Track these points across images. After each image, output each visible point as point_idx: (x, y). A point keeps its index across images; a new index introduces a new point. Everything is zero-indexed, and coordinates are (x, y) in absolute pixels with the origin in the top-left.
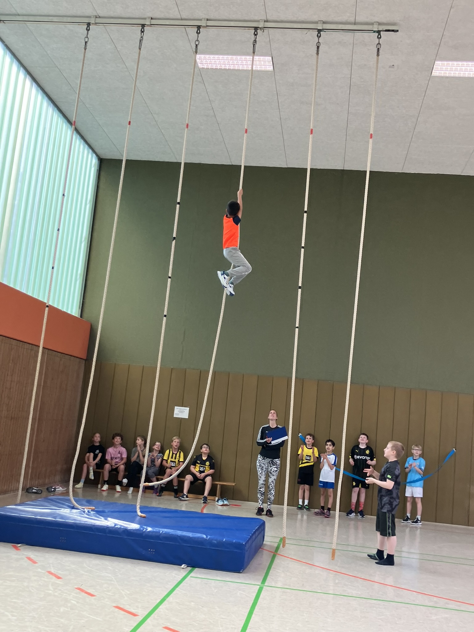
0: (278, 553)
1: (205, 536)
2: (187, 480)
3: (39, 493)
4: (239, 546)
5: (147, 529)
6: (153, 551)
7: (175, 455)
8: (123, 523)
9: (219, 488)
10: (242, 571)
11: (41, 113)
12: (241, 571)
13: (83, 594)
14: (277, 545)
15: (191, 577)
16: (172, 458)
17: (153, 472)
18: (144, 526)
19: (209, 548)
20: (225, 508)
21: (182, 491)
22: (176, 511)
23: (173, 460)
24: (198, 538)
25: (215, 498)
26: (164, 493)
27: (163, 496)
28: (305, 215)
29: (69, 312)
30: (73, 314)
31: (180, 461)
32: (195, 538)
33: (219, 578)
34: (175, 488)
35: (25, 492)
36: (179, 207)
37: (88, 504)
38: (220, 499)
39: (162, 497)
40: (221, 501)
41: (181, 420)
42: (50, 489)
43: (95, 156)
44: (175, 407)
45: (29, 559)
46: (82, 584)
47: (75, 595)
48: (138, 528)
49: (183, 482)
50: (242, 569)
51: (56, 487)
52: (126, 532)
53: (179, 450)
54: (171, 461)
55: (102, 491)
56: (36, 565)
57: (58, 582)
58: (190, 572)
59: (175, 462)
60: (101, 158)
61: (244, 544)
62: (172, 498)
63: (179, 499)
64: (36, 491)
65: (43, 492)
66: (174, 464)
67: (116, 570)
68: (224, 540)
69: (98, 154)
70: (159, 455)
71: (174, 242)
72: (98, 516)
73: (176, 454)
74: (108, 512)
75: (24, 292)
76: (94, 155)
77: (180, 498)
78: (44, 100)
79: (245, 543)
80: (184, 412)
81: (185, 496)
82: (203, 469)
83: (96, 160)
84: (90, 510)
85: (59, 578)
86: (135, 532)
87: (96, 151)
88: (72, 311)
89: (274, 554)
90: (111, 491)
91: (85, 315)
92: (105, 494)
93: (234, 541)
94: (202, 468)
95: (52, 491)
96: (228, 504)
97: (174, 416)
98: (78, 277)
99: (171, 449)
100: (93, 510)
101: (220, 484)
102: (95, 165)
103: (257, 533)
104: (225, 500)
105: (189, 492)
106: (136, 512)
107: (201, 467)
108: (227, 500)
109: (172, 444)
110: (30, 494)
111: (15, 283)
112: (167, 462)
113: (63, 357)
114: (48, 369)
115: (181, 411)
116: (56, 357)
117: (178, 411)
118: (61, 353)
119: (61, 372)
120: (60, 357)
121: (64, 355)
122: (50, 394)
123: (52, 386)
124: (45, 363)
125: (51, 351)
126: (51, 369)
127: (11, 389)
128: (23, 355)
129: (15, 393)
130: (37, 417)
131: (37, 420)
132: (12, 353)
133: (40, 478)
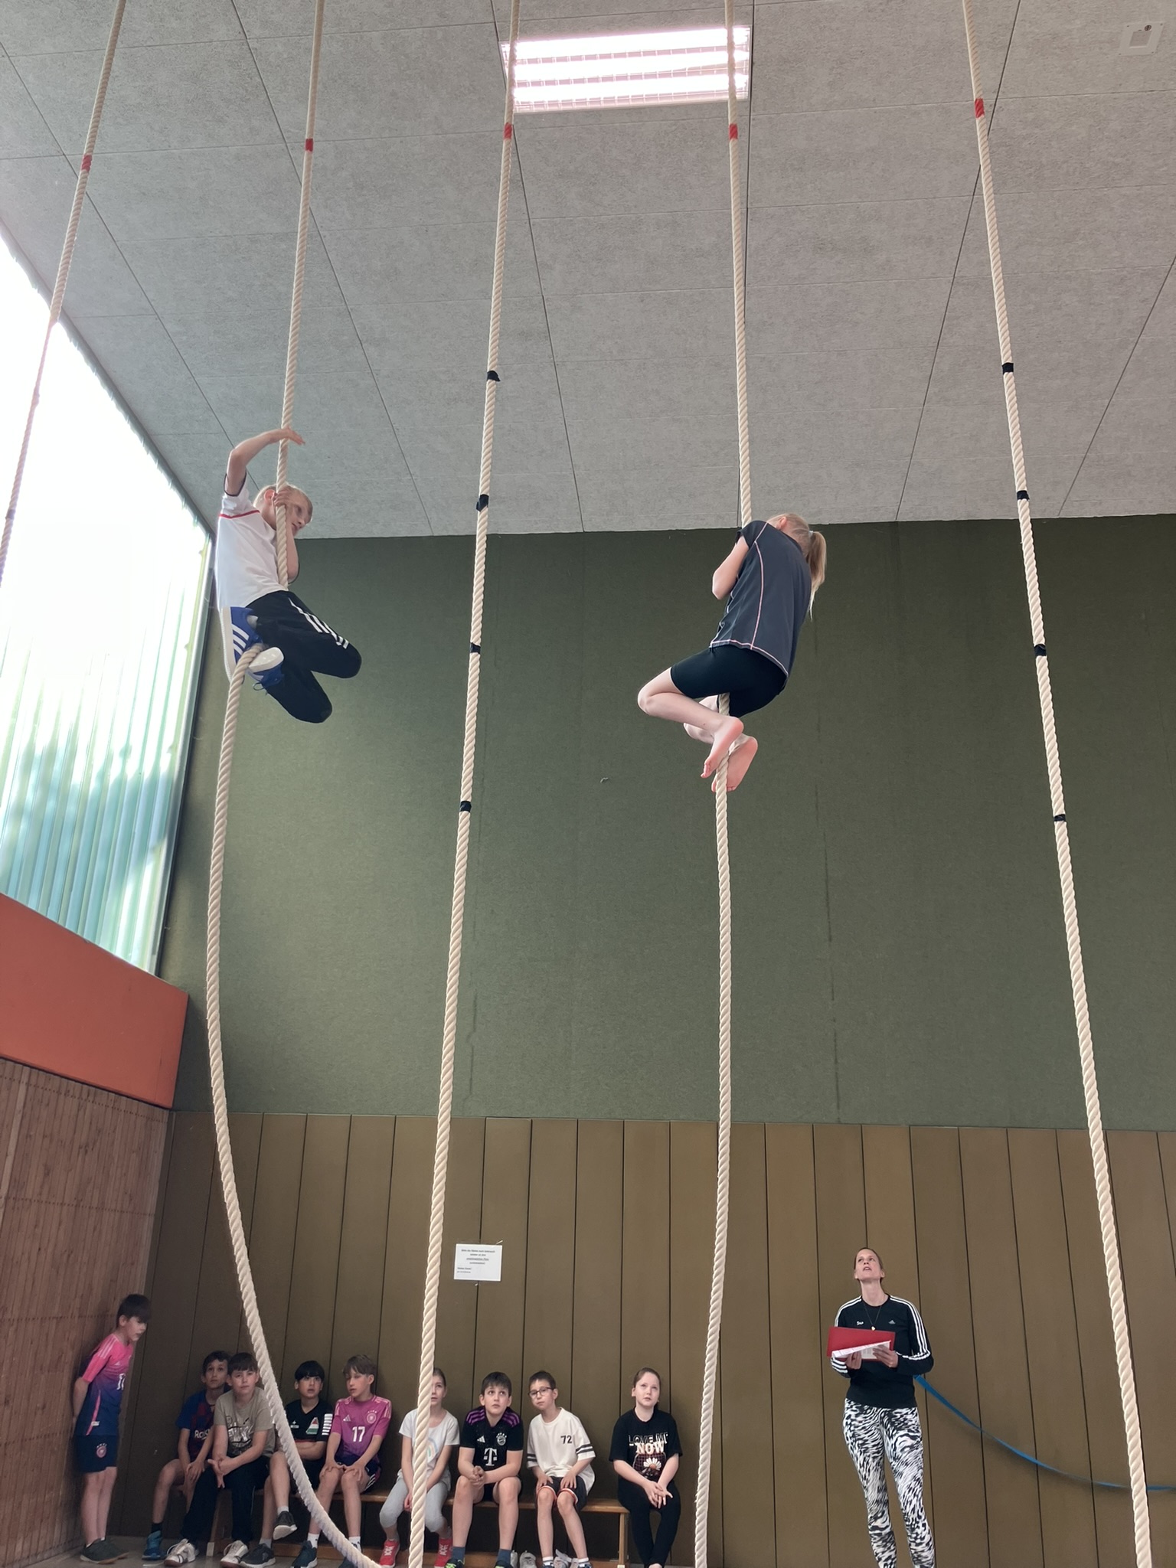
30: (133, 963)
41: (478, 1288)
44: (457, 1245)
80: (488, 1260)
88: (127, 954)
91: (171, 970)
97: (455, 1278)
113: (91, 1098)
114: (28, 1136)
115: (476, 1259)
116: (62, 1096)
117: (468, 1259)
118: (83, 1083)
119: (80, 1148)
120: (77, 1096)
121: (94, 1089)
122: (36, 1226)
123: (44, 1198)
124: (20, 1116)
125: (41, 1072)
126: (44, 1136)
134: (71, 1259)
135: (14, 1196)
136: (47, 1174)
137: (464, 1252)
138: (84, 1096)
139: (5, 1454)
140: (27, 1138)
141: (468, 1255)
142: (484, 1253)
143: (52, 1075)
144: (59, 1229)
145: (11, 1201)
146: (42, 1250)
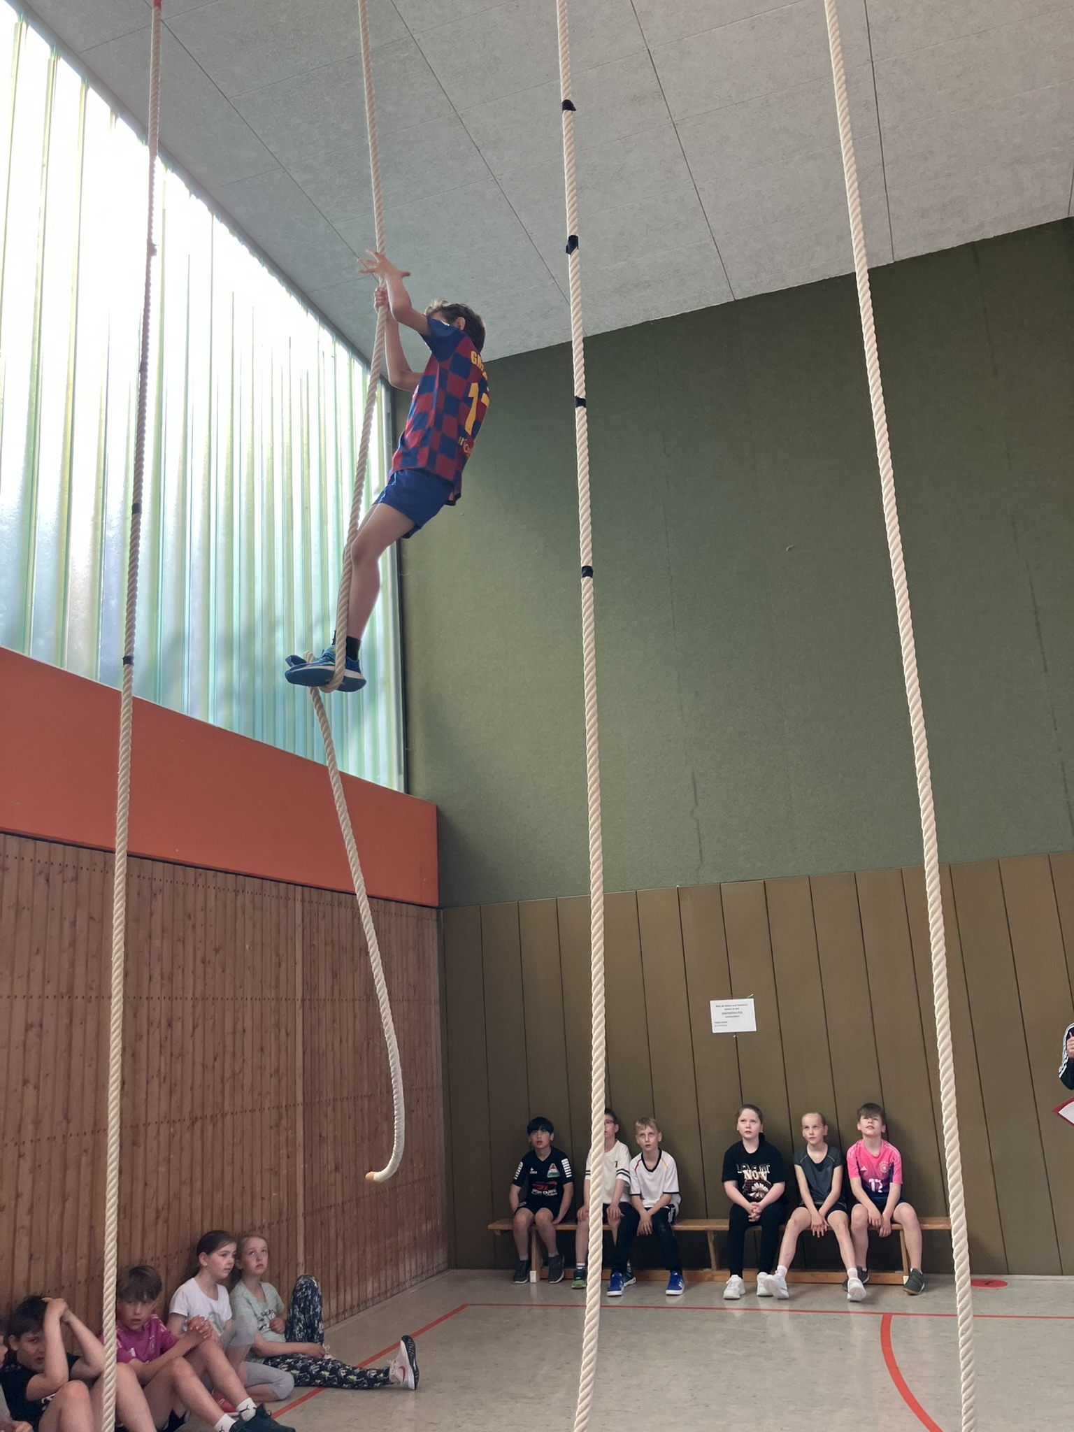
29: (368, 778)
30: (383, 784)
41: (736, 1039)
44: (711, 1002)
80: (741, 1013)
88: (376, 776)
91: (418, 785)
97: (714, 1031)
114: (312, 945)
115: (730, 1013)
116: (336, 908)
117: (723, 1014)
122: (334, 1021)
123: (336, 996)
124: (301, 929)
125: (313, 889)
126: (325, 945)
127: (174, 1024)
128: (204, 909)
129: (193, 1035)
130: (300, 1099)
131: (300, 1109)
132: (158, 904)
133: (343, 1291)
135: (309, 997)
136: (335, 975)
137: (718, 1008)
139: (343, 1211)
140: (311, 947)
141: (722, 1010)
142: (737, 1007)
143: (323, 891)
144: (354, 1021)
145: (307, 1002)
146: (344, 1041)
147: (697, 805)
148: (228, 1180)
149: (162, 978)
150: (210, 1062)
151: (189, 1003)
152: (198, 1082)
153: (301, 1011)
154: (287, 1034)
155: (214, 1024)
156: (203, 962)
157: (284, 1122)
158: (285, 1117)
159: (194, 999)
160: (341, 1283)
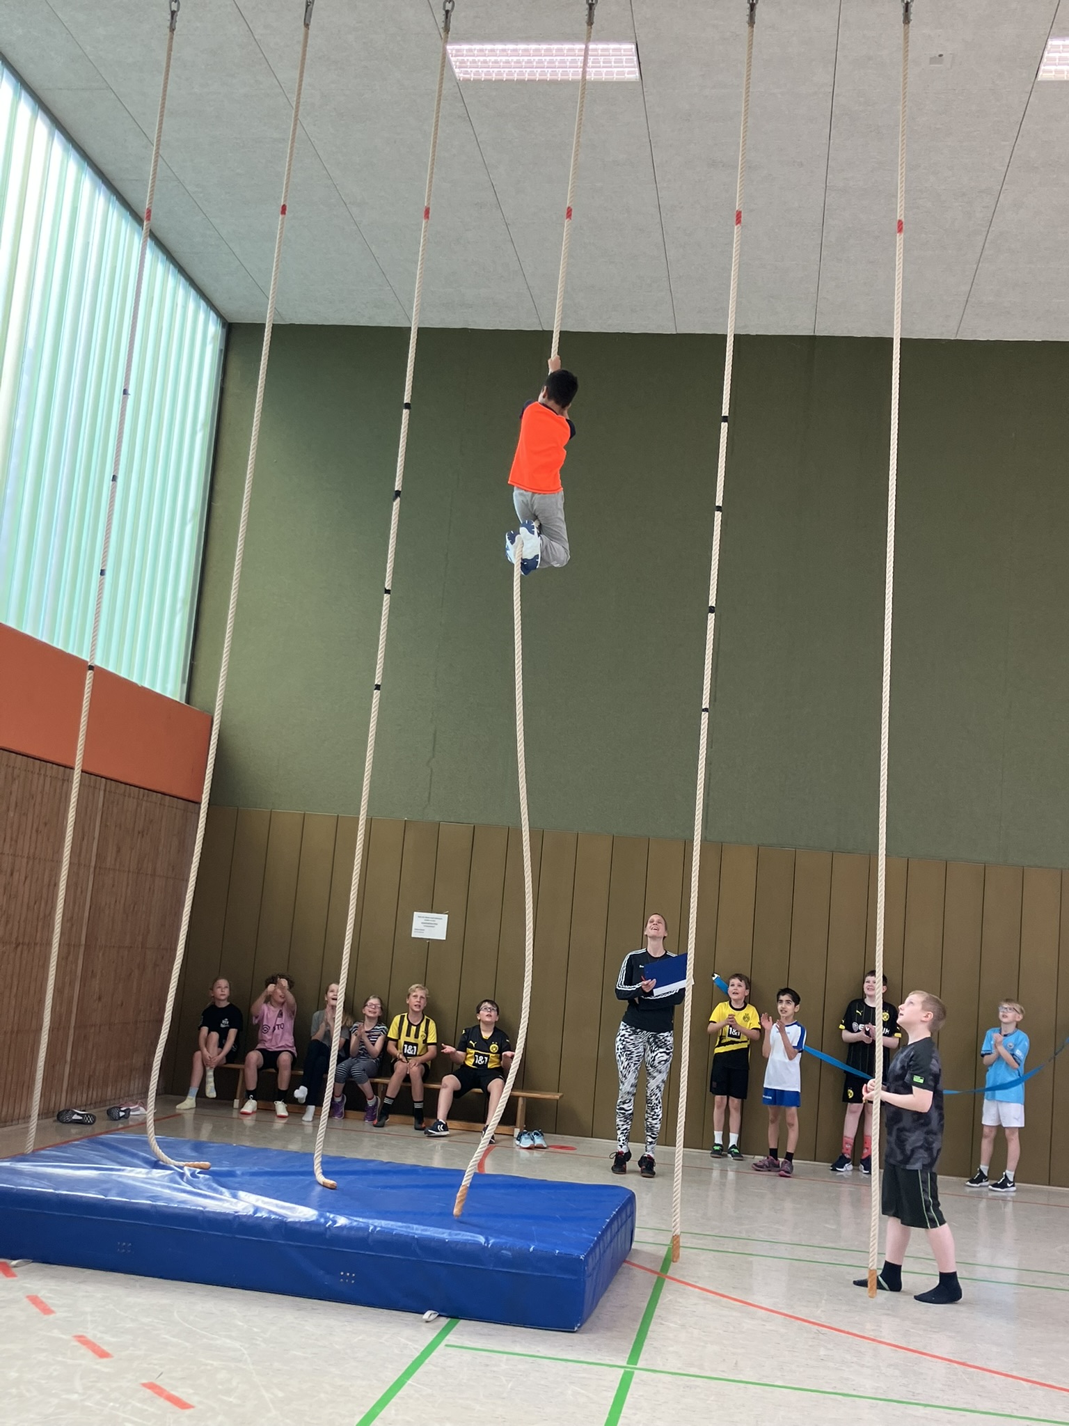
0: (668, 1274)
1: (482, 1239)
2: (446, 1087)
3: (87, 1124)
4: (571, 1265)
5: (335, 1222)
6: (350, 1278)
7: (415, 1027)
8: (277, 1206)
9: (522, 1105)
10: (579, 1327)
11: (77, 207)
12: (576, 1329)
13: (161, 1402)
14: (665, 1253)
15: (446, 1345)
16: (408, 1035)
17: (364, 1070)
18: (328, 1214)
19: (491, 1268)
20: (536, 1153)
21: (435, 1115)
22: (413, 1170)
23: (411, 1039)
24: (465, 1243)
25: (514, 1130)
26: (391, 1118)
27: (388, 1125)
28: (724, 426)
29: (158, 690)
30: (168, 695)
31: (428, 1042)
32: (457, 1243)
33: (518, 1349)
34: (417, 1106)
35: (54, 1121)
36: (410, 415)
37: (194, 1154)
38: (526, 1133)
39: (386, 1129)
40: (526, 1138)
41: (429, 944)
42: (116, 1111)
43: (215, 316)
44: (415, 913)
45: (35, 1300)
46: (161, 1374)
47: (139, 1405)
48: (314, 1218)
49: (438, 1091)
50: (578, 1323)
51: (131, 1108)
52: (285, 1229)
53: (426, 1017)
54: (405, 1043)
55: (242, 1116)
56: (51, 1317)
57: (97, 1367)
58: (446, 1331)
59: (416, 1045)
60: (229, 321)
61: (581, 1258)
62: (410, 1130)
63: (425, 1133)
64: (80, 1118)
65: (97, 1122)
66: (413, 1049)
67: (255, 1330)
68: (531, 1249)
69: (222, 312)
70: (379, 1028)
71: (396, 504)
72: (215, 1185)
73: (418, 1026)
74: (243, 1174)
75: (44, 640)
76: (212, 315)
77: (430, 1131)
78: (83, 175)
79: (585, 1257)
80: (436, 924)
81: (440, 1127)
82: (484, 1059)
83: (216, 326)
84: (198, 1170)
85: (103, 1354)
86: (307, 1227)
87: (217, 303)
88: (164, 688)
89: (658, 1277)
90: (265, 1116)
91: (198, 697)
92: (249, 1121)
93: (557, 1251)
94: (481, 1057)
95: (120, 1118)
96: (545, 1146)
97: (413, 936)
98: (179, 605)
99: (406, 1014)
100: (205, 1171)
101: (523, 1097)
102: (214, 338)
103: (615, 1226)
104: (537, 1135)
105: (450, 1116)
106: (312, 1173)
107: (480, 1055)
108: (542, 1135)
109: (408, 1002)
110: (64, 1125)
111: (20, 618)
112: (397, 1047)
113: (145, 798)
114: (106, 826)
115: (427, 923)
116: (127, 797)
117: (422, 923)
118: (140, 788)
119: (139, 833)
120: (136, 797)
121: (146, 791)
122: (113, 886)
123: (117, 868)
124: (101, 812)
125: (113, 782)
126: (116, 826)
127: (14, 874)
128: (42, 792)
129: (24, 884)
130: (83, 942)
131: (82, 949)
132: (15, 787)
133: (91, 1087)
134: (136, 909)
135: (99, 865)
136: (119, 851)
137: (419, 919)
138: (141, 797)
139: (100, 1032)
141: (423, 920)
142: (434, 920)
143: (119, 784)
144: (127, 888)
145: (97, 869)
146: (118, 901)
147: (434, 756)
148: (32, 992)
149: (11, 840)
150: (32, 903)
151: (25, 860)
152: (23, 919)
153: (93, 876)
154: (82, 892)
155: (38, 877)
156: (37, 831)
157: (71, 958)
158: (72, 953)
159: (28, 858)
160: (91, 1083)
